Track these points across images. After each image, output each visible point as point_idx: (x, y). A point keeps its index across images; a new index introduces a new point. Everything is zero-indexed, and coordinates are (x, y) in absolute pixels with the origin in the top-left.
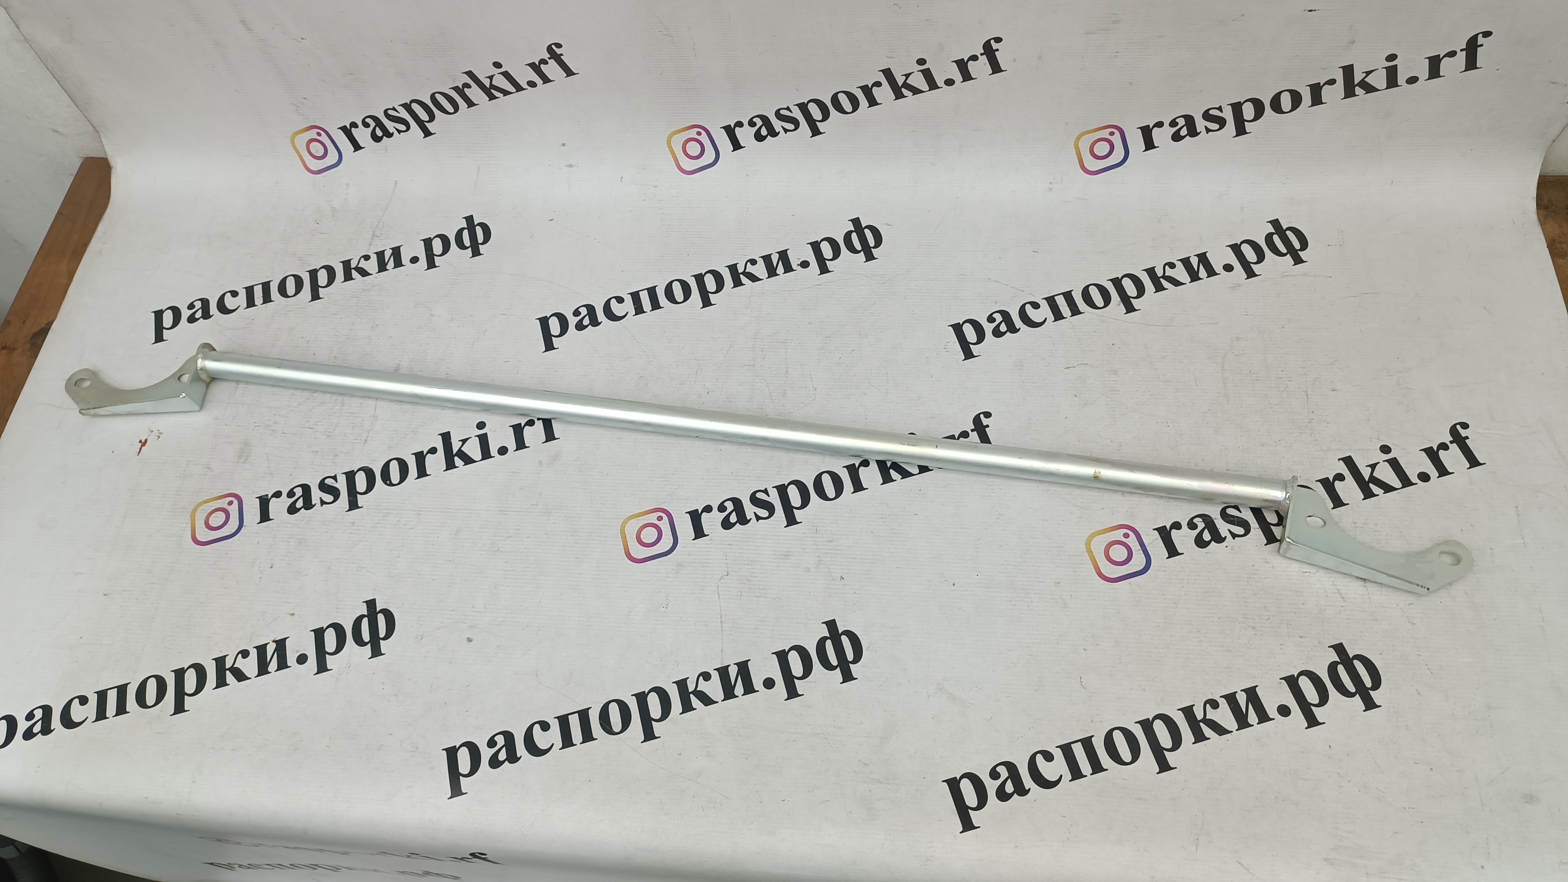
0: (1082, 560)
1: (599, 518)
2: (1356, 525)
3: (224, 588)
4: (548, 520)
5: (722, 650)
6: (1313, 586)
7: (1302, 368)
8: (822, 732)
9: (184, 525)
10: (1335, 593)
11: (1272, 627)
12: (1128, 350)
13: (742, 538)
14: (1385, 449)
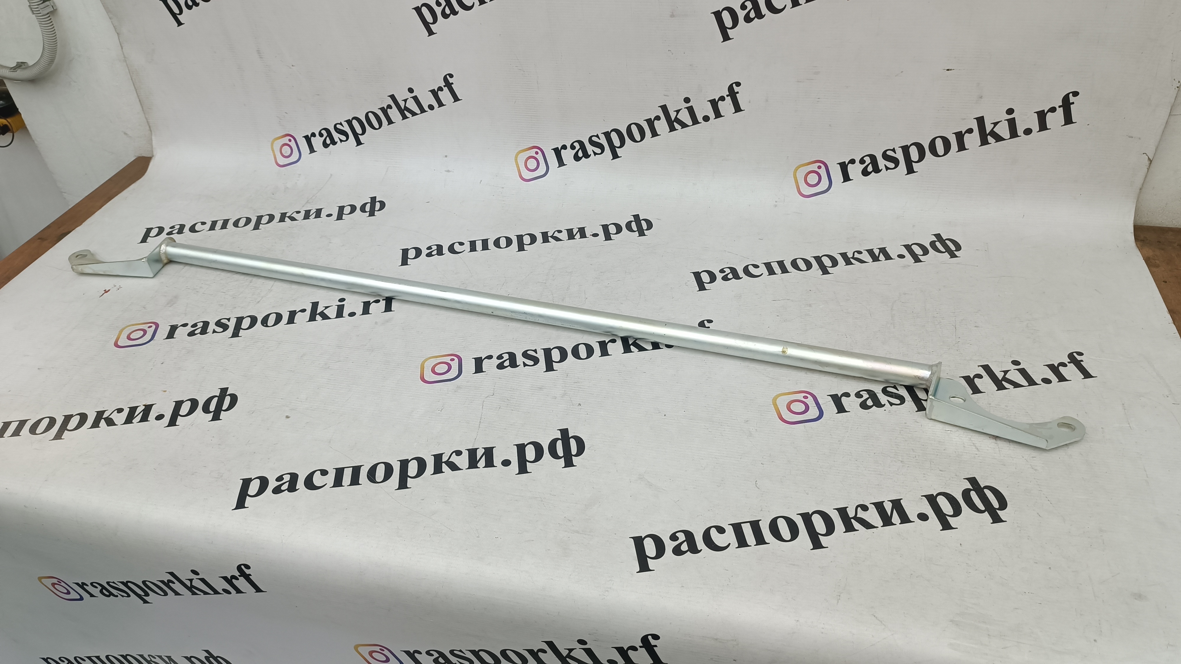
0: (768, 409)
1: (408, 356)
2: (991, 405)
3: (124, 372)
4: (370, 354)
5: (476, 439)
6: (954, 439)
7: (953, 313)
8: (539, 497)
9: (112, 336)
10: (971, 446)
11: (918, 462)
12: (821, 294)
13: (510, 375)
14: (1016, 363)
